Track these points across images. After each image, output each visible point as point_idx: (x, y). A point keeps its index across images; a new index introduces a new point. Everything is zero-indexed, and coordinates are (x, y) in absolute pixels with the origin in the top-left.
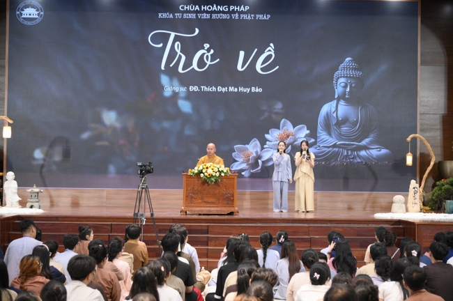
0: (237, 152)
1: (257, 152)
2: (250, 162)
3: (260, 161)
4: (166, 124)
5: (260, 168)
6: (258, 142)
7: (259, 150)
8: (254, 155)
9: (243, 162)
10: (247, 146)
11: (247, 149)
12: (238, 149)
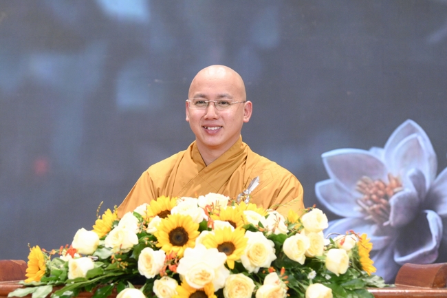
0: (333, 180)
1: (418, 179)
2: (392, 220)
3: (431, 216)
4: (42, 67)
5: (432, 245)
6: (422, 137)
7: (427, 168)
8: (409, 189)
9: (362, 222)
10: (378, 154)
11: (377, 166)
12: (339, 165)
